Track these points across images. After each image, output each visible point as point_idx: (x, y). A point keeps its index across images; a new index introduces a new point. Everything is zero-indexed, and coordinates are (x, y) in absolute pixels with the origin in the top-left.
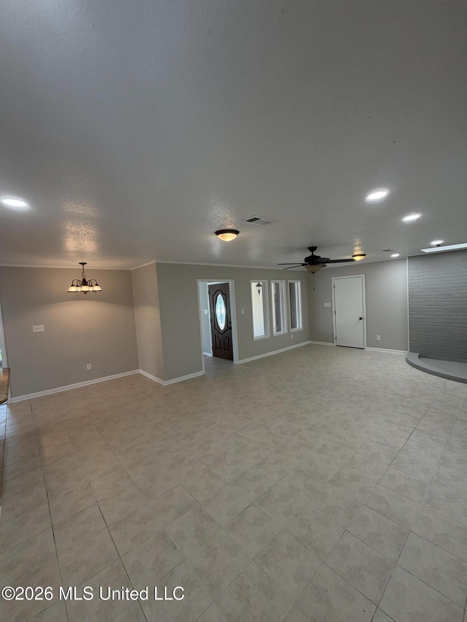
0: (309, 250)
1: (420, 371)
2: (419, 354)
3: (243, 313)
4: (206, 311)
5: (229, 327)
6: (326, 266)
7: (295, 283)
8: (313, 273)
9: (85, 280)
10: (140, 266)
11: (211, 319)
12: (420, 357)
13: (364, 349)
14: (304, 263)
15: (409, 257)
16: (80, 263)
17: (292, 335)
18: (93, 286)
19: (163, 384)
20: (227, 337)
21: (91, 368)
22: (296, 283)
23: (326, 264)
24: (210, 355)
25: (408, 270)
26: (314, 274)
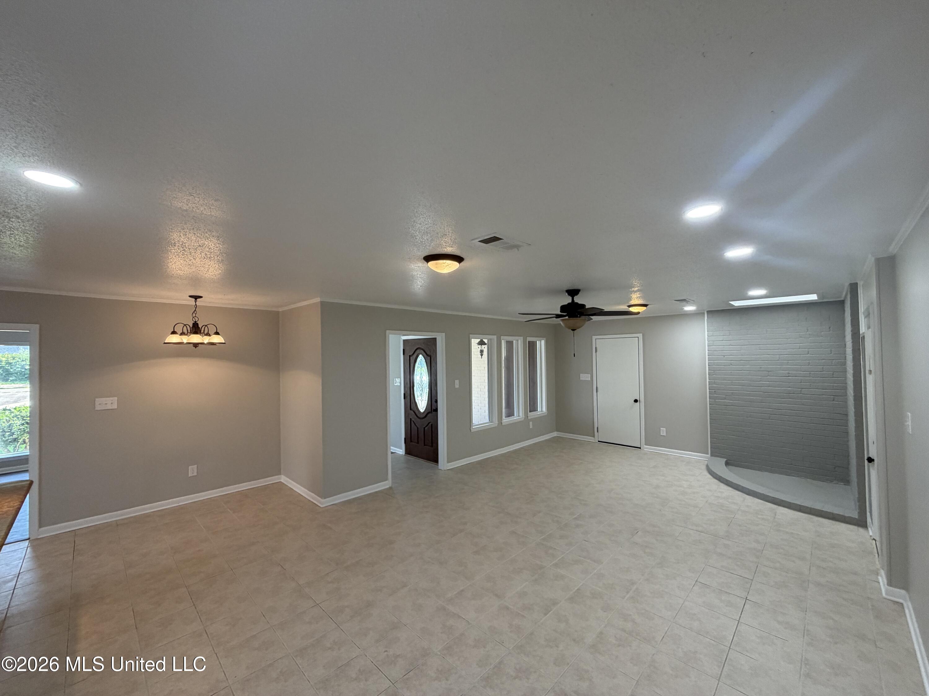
0: (567, 294)
1: (730, 489)
2: (726, 460)
3: (457, 386)
4: (398, 380)
5: (433, 408)
6: (592, 319)
7: (536, 342)
8: (573, 330)
9: (197, 324)
10: (293, 306)
11: (404, 394)
12: (727, 464)
13: (640, 448)
14: (560, 313)
15: (708, 312)
16: (190, 296)
17: (531, 423)
18: (210, 335)
19: (319, 505)
20: (430, 424)
21: (195, 474)
22: (538, 342)
23: (592, 317)
24: (401, 451)
25: (708, 331)
26: (575, 331)
